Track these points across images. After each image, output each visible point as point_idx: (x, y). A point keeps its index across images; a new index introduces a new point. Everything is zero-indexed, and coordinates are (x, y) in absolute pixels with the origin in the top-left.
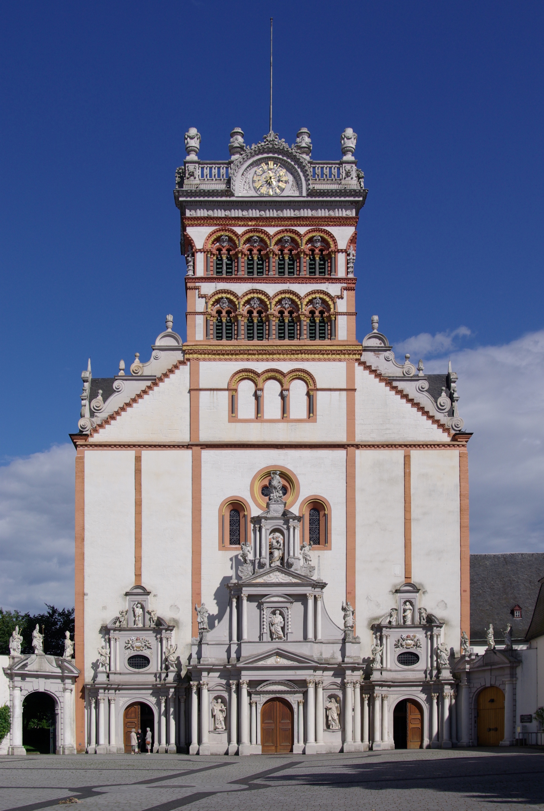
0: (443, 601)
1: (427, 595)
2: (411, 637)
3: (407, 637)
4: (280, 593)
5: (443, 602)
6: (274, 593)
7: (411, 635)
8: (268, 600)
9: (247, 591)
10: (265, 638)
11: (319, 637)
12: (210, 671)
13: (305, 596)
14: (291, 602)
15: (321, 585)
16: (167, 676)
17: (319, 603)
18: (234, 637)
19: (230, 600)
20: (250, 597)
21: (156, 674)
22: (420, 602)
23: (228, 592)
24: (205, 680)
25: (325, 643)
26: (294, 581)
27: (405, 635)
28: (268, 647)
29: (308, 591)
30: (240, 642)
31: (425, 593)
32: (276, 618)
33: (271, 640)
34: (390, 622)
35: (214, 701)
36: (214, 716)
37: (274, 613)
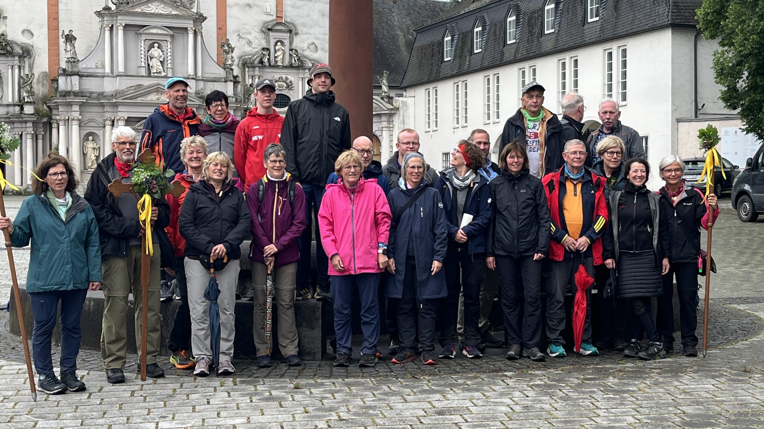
0: (313, 43)
1: (298, 36)
2: (284, 78)
3: (279, 79)
4: (159, 24)
5: (314, 45)
6: (153, 24)
7: (284, 76)
8: (146, 32)
9: (123, 20)
10: (143, 72)
11: (199, 74)
12: (82, 105)
13: (186, 29)
14: (172, 36)
15: (200, 18)
16: (22, 109)
17: (199, 38)
18: (108, 70)
19: (102, 29)
20: (127, 27)
21: (8, 105)
22: (291, 43)
23: (98, 19)
24: (76, 115)
25: (206, 80)
26: (174, 12)
27: (277, 77)
28: (147, 82)
29: (189, 24)
30: (114, 75)
31: (296, 34)
32: (155, 52)
33: (149, 75)
34: (261, 62)
35: (85, 138)
36: (84, 155)
37: (152, 46)
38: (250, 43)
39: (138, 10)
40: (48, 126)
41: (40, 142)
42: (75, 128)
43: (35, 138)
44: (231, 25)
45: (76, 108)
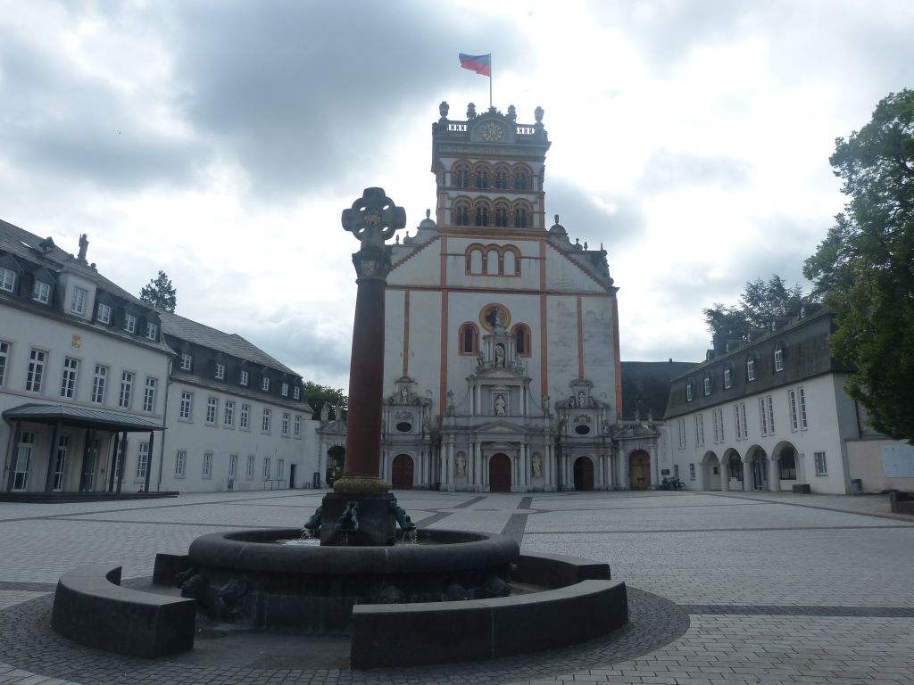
1: (594, 388)
3: (582, 415)
4: (503, 384)
5: (604, 393)
6: (498, 384)
7: (585, 414)
8: (494, 389)
9: (481, 382)
10: (492, 413)
11: (527, 413)
12: (456, 434)
13: (518, 387)
14: (510, 391)
15: (528, 380)
16: (423, 437)
17: (527, 391)
18: (471, 412)
19: (469, 388)
20: (483, 386)
21: (416, 435)
22: (589, 392)
23: (467, 382)
24: (452, 440)
25: (532, 418)
26: (512, 377)
27: (580, 414)
28: (494, 420)
29: (520, 383)
30: (475, 415)
31: (592, 387)
32: (500, 401)
33: (496, 415)
34: (570, 405)
35: (457, 455)
36: (457, 465)
37: (498, 398)
38: (562, 394)
39: (490, 376)
40: (439, 447)
41: (433, 457)
42: (451, 448)
43: (430, 454)
44: (550, 383)
45: (452, 436)
